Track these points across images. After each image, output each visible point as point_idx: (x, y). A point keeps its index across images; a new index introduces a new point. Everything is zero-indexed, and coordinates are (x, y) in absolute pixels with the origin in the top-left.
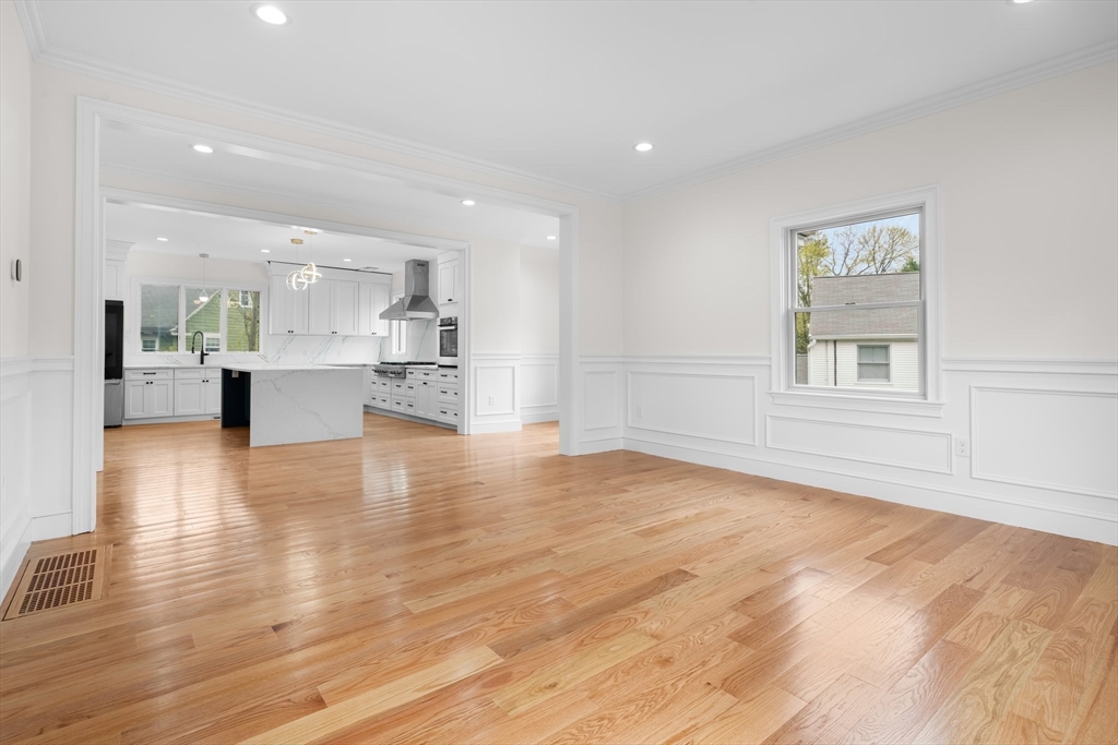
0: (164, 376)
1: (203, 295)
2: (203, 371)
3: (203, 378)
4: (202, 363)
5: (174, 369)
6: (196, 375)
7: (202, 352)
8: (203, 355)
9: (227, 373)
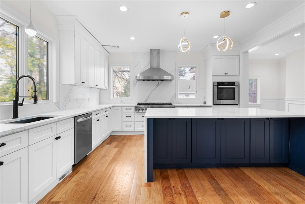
5: (28, 129)
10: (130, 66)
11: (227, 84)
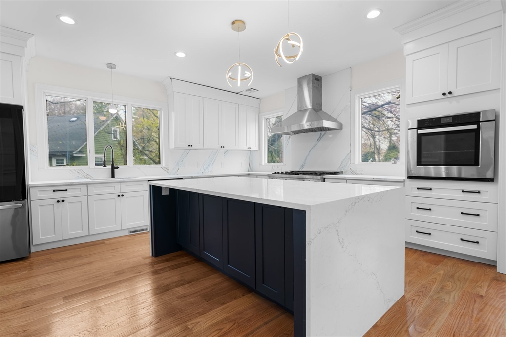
0: (77, 193)
1: (112, 108)
2: (117, 186)
3: (118, 192)
4: (113, 176)
5: (87, 184)
6: (111, 190)
7: (113, 165)
8: (113, 168)
9: (156, 191)
10: (282, 113)
11: (450, 120)
